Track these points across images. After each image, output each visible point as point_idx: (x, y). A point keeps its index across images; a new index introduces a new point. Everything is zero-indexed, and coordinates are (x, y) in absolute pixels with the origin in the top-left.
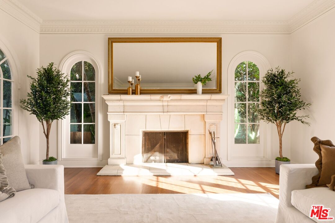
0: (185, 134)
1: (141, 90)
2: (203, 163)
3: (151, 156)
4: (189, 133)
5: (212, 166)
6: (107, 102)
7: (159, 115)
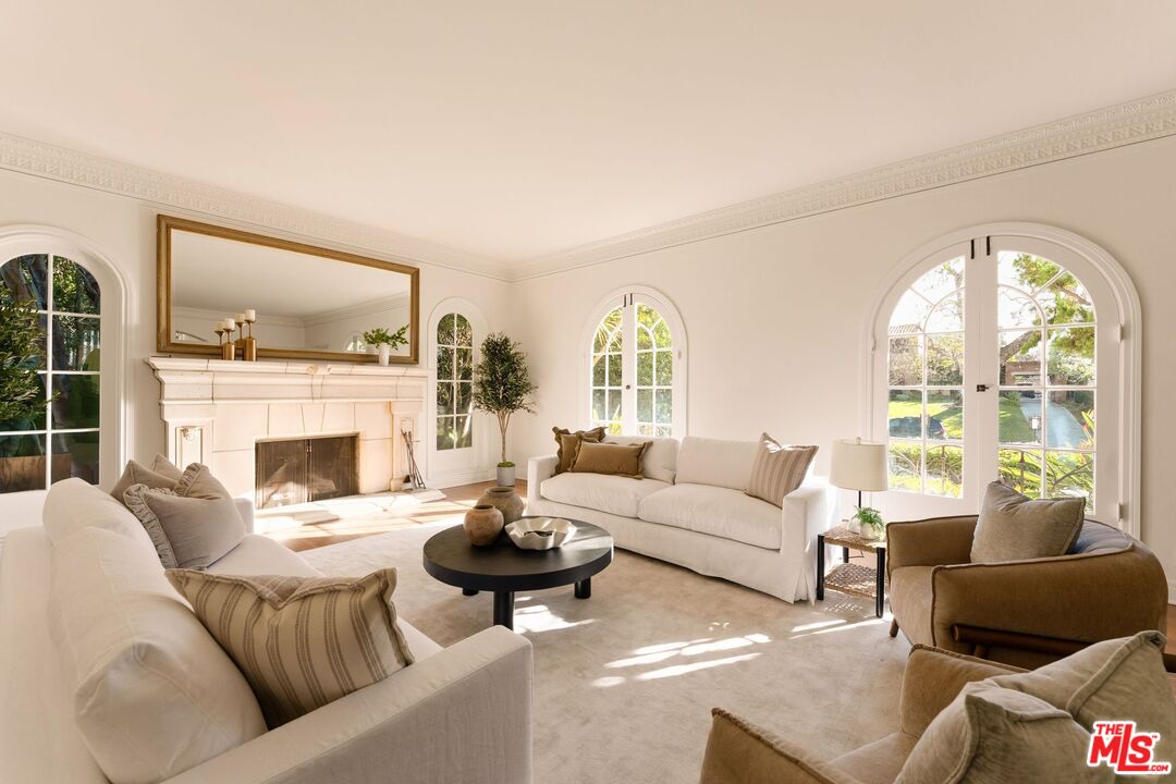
0: (352, 441)
1: (258, 350)
2: (389, 490)
3: (275, 492)
4: (361, 437)
5: (408, 491)
6: (162, 376)
7: (301, 404)
